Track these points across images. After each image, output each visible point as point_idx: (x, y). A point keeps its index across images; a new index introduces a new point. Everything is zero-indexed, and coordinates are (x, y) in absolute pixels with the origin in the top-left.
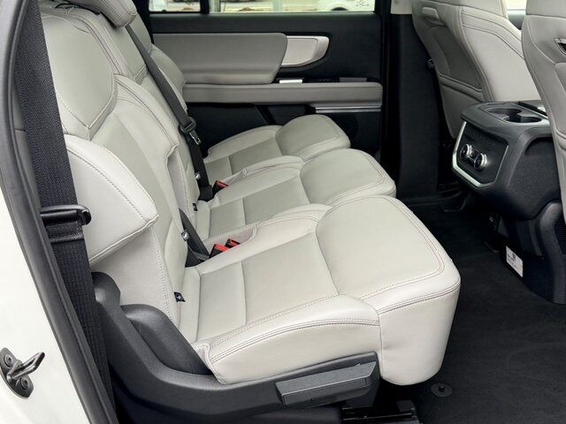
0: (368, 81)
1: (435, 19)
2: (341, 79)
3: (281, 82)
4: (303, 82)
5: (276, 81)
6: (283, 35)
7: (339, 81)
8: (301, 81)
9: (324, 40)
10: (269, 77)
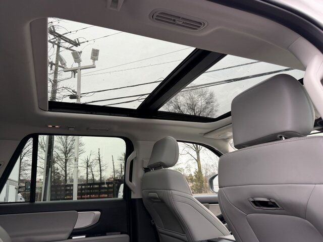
0: (121, 234)
1: (157, 198)
2: (107, 234)
3: (73, 238)
4: (86, 237)
5: (70, 238)
6: (76, 212)
7: (106, 235)
8: (85, 236)
9: (98, 213)
10: (66, 235)
